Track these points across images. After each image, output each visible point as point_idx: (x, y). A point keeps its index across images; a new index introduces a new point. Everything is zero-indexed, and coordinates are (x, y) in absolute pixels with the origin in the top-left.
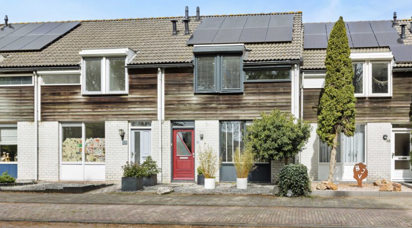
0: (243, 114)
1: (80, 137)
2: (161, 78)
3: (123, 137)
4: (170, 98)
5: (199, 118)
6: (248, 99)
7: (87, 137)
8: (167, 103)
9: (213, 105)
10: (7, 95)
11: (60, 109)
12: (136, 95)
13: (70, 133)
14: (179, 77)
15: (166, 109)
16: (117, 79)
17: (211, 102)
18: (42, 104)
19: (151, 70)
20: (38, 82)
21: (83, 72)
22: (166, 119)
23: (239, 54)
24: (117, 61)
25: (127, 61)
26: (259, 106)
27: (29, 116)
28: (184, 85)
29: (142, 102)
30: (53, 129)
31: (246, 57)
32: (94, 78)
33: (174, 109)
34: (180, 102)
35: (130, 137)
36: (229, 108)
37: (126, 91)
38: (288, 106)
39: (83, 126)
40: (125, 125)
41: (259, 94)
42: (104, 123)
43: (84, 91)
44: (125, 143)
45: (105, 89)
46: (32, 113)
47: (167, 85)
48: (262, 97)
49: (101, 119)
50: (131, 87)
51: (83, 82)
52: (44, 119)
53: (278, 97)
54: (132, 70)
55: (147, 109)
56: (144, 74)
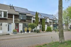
0: (26, 23)
3: (6, 25)
4: (15, 20)
9: (22, 21)
16: (5, 15)
25: (7, 13)
28: (17, 18)
36: (24, 22)
45: (3, 17)
53: (30, 21)
54: (9, 14)
55: (11, 21)
56: (10, 16)
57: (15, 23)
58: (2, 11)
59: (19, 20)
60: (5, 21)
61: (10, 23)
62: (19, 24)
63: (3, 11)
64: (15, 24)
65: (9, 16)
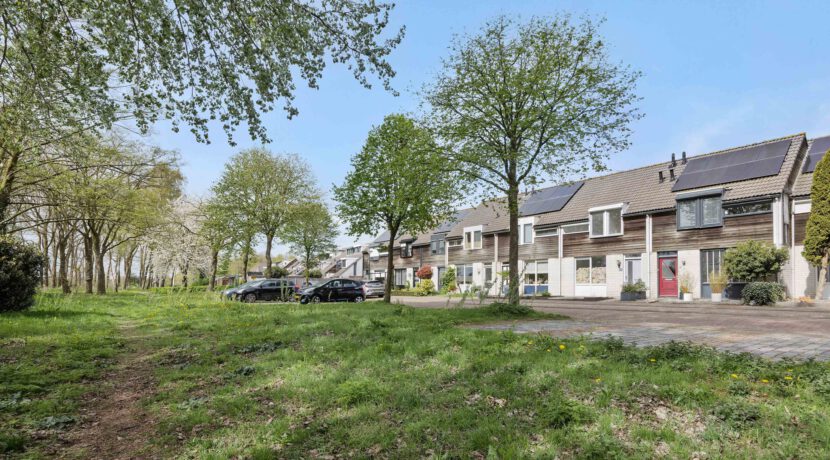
0: (721, 244)
1: (588, 266)
2: (649, 221)
3: (619, 266)
4: (657, 235)
5: (681, 249)
6: (727, 230)
7: (594, 266)
8: (654, 239)
9: (695, 238)
10: (542, 242)
11: (575, 248)
12: (630, 235)
13: (582, 264)
14: (664, 219)
15: (653, 244)
16: (615, 224)
17: (693, 235)
18: (564, 246)
19: (641, 216)
20: (561, 232)
21: (590, 223)
22: (653, 251)
23: (719, 195)
24: (614, 213)
25: (622, 212)
26: (740, 236)
27: (555, 254)
28: (668, 225)
29: (634, 240)
30: (570, 262)
31: (727, 197)
32: (598, 227)
33: (660, 243)
34: (665, 238)
35: (625, 265)
36: (708, 239)
37: (622, 233)
38: (770, 233)
39: (590, 259)
40: (621, 257)
41: (739, 225)
42: (604, 257)
43: (591, 236)
44: (621, 270)
45: (606, 233)
46: (557, 253)
47: (654, 226)
48: (741, 228)
49: (604, 254)
50: (626, 230)
51: (590, 230)
52: (565, 256)
53: (758, 227)
54: (626, 218)
55: (638, 245)
56: (635, 220)
57: (658, 253)
58: (602, 212)
59: (678, 235)
60: (613, 247)
61: (636, 252)
62: (676, 252)
63: (608, 211)
64: (655, 254)
65: (628, 226)
